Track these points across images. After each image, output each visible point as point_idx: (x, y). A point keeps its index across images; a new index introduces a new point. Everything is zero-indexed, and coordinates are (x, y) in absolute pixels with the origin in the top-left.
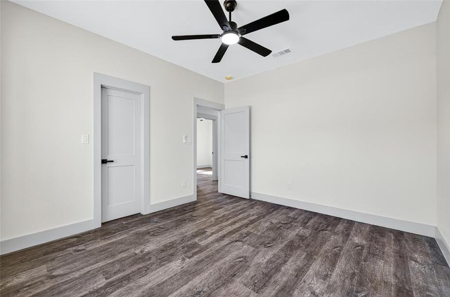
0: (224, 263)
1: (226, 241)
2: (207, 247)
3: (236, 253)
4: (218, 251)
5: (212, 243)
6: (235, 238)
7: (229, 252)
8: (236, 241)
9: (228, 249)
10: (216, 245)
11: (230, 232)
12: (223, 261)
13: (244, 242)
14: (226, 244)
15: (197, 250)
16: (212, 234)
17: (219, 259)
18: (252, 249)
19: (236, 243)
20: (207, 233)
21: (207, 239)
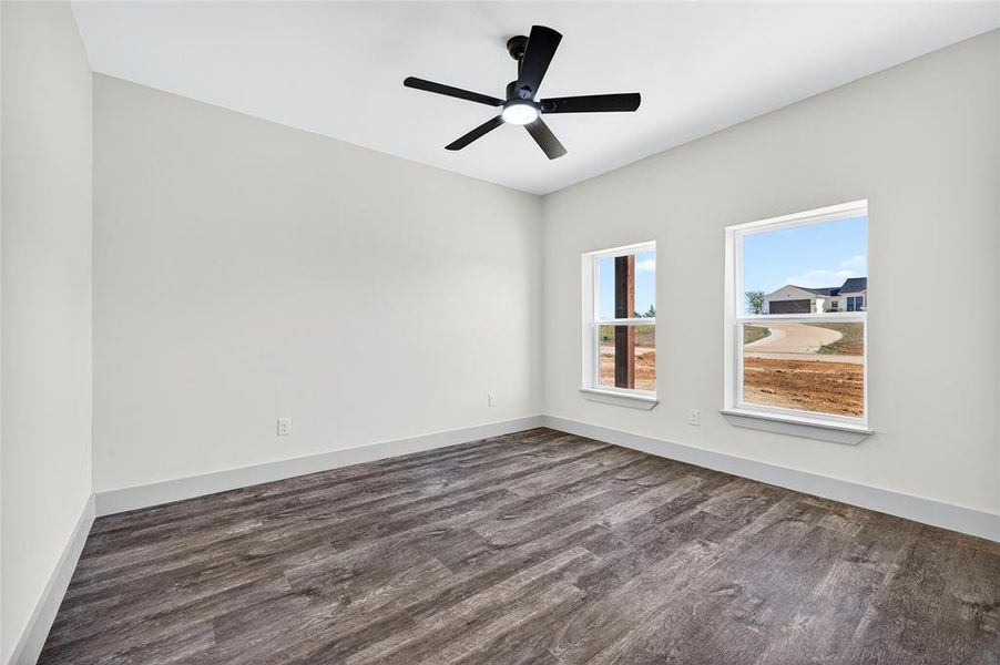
0: (536, 514)
1: (525, 551)
2: (569, 543)
3: (511, 526)
4: (546, 532)
5: (558, 550)
6: (502, 555)
7: (525, 529)
8: (503, 547)
9: (525, 535)
10: (549, 545)
11: (510, 574)
12: (538, 517)
13: (487, 543)
14: (529, 544)
15: (590, 538)
16: (558, 576)
17: (545, 521)
18: (479, 530)
19: (504, 542)
20: (574, 580)
21: (573, 562)
